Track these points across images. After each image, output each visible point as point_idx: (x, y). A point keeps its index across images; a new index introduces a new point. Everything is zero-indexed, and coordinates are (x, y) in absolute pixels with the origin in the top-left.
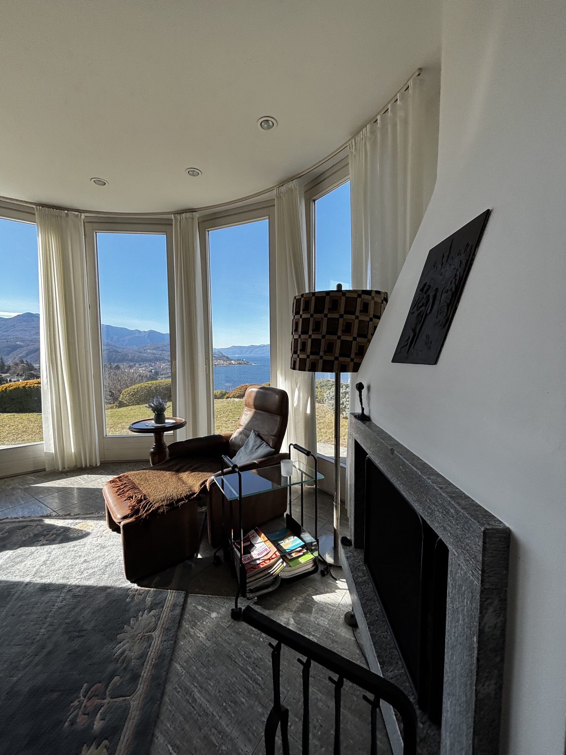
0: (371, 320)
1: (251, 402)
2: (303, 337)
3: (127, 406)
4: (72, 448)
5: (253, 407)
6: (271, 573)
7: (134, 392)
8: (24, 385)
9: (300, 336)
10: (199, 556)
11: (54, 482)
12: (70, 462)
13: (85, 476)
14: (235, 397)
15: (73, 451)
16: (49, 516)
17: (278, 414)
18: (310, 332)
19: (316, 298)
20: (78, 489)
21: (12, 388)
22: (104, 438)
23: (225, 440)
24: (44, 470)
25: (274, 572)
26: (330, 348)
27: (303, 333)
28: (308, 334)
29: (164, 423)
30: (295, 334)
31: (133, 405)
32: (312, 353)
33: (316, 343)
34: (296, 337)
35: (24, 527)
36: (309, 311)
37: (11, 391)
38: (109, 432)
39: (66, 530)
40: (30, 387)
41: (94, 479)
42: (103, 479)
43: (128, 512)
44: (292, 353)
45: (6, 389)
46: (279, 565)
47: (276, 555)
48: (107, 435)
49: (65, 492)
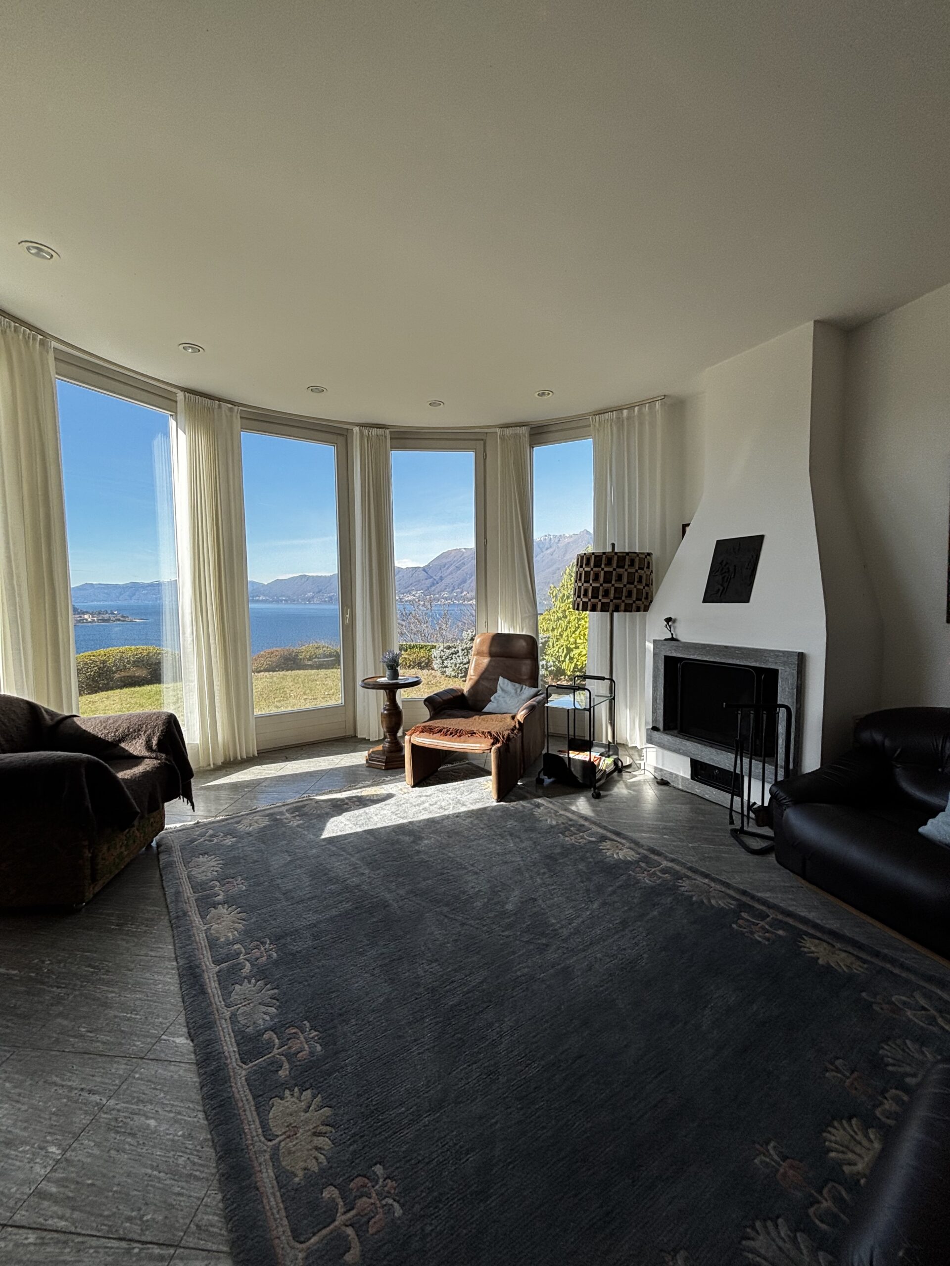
19: (618, 557)
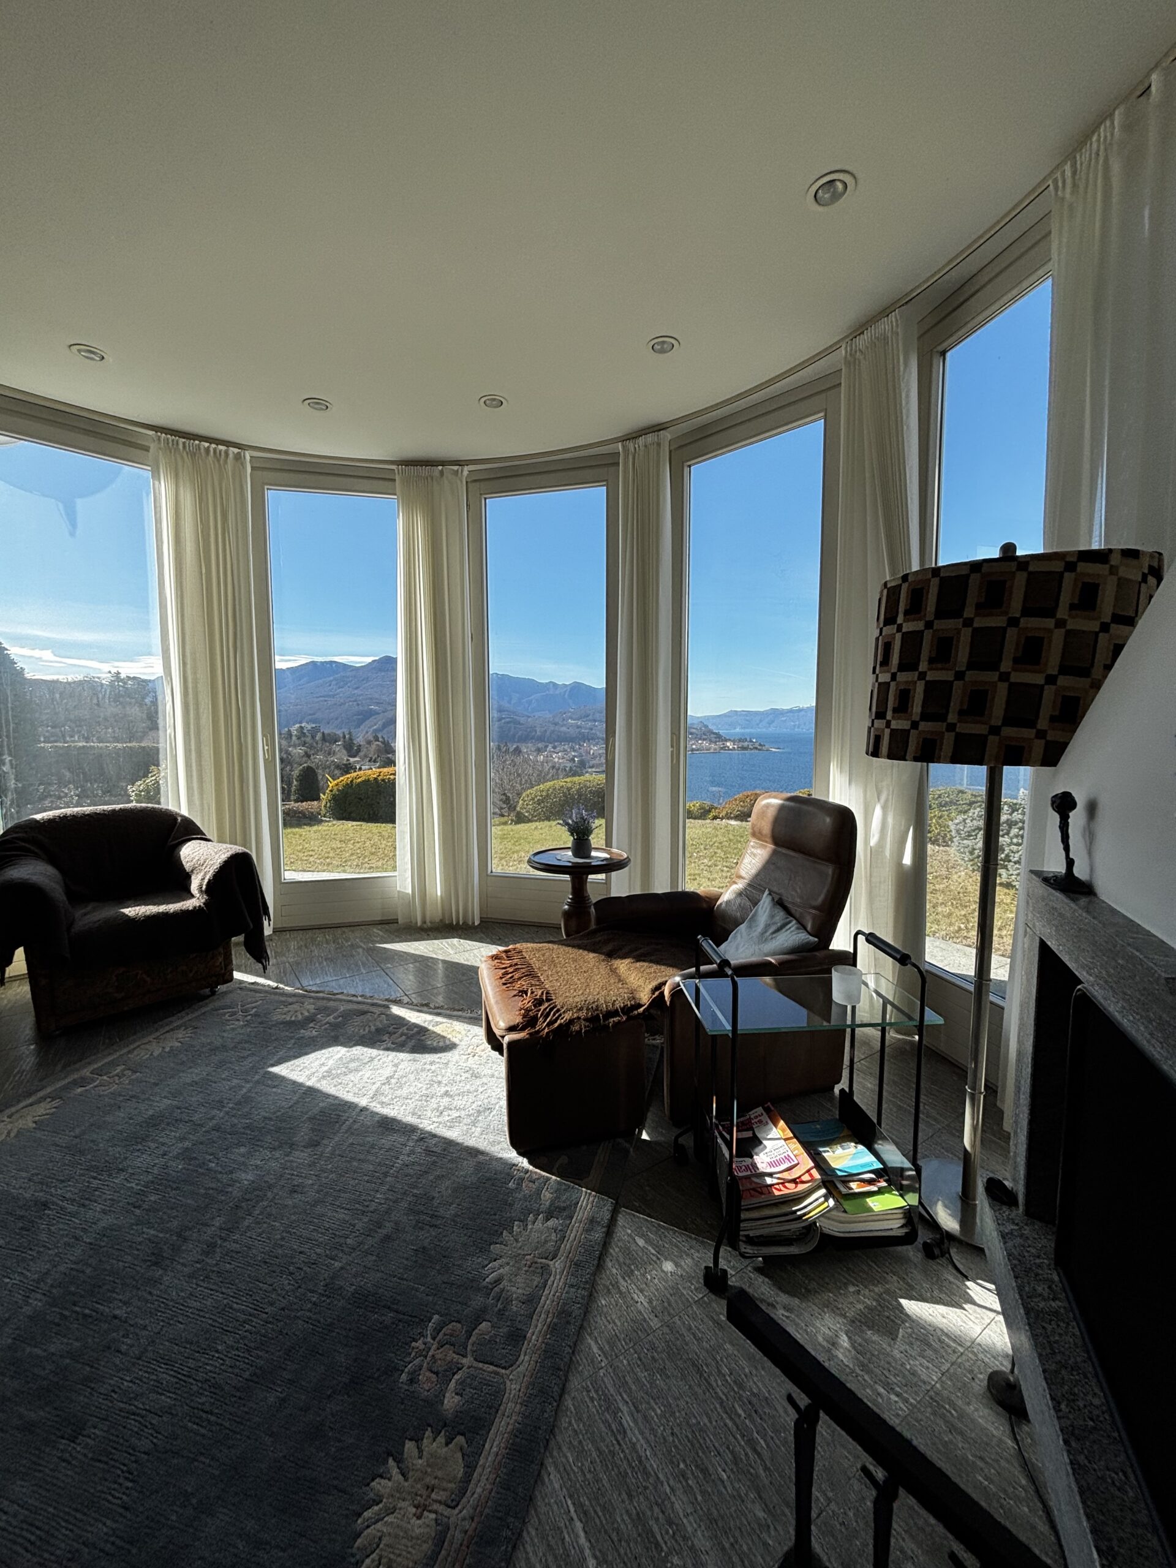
0: (1105, 628)
1: (766, 827)
2: (902, 677)
3: (530, 821)
4: (437, 888)
5: (769, 840)
6: (799, 1213)
7: (541, 796)
8: (375, 776)
9: (894, 677)
10: (645, 1136)
11: (409, 943)
12: (434, 913)
13: (455, 941)
14: (729, 818)
15: (439, 894)
16: (398, 1002)
17: (829, 860)
18: (923, 666)
20: (444, 962)
21: (360, 780)
22: (487, 875)
23: (705, 905)
24: (396, 921)
25: (805, 1214)
26: (977, 703)
27: (902, 667)
28: (916, 669)
29: (589, 857)
30: (880, 672)
31: (540, 820)
32: (925, 717)
33: (937, 694)
34: (885, 678)
35: (364, 1013)
36: (922, 614)
37: (359, 784)
38: (497, 867)
39: (422, 1030)
40: (383, 780)
41: (469, 948)
42: (482, 949)
43: (518, 1020)
44: (870, 716)
45: (352, 781)
46: (817, 1200)
47: (811, 1175)
48: (494, 870)
49: (424, 964)
